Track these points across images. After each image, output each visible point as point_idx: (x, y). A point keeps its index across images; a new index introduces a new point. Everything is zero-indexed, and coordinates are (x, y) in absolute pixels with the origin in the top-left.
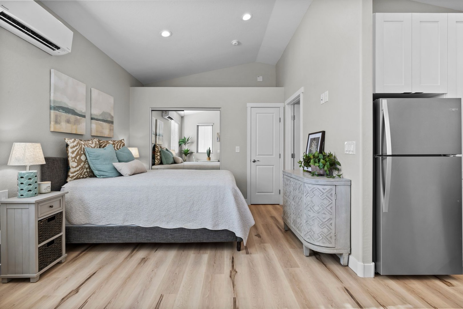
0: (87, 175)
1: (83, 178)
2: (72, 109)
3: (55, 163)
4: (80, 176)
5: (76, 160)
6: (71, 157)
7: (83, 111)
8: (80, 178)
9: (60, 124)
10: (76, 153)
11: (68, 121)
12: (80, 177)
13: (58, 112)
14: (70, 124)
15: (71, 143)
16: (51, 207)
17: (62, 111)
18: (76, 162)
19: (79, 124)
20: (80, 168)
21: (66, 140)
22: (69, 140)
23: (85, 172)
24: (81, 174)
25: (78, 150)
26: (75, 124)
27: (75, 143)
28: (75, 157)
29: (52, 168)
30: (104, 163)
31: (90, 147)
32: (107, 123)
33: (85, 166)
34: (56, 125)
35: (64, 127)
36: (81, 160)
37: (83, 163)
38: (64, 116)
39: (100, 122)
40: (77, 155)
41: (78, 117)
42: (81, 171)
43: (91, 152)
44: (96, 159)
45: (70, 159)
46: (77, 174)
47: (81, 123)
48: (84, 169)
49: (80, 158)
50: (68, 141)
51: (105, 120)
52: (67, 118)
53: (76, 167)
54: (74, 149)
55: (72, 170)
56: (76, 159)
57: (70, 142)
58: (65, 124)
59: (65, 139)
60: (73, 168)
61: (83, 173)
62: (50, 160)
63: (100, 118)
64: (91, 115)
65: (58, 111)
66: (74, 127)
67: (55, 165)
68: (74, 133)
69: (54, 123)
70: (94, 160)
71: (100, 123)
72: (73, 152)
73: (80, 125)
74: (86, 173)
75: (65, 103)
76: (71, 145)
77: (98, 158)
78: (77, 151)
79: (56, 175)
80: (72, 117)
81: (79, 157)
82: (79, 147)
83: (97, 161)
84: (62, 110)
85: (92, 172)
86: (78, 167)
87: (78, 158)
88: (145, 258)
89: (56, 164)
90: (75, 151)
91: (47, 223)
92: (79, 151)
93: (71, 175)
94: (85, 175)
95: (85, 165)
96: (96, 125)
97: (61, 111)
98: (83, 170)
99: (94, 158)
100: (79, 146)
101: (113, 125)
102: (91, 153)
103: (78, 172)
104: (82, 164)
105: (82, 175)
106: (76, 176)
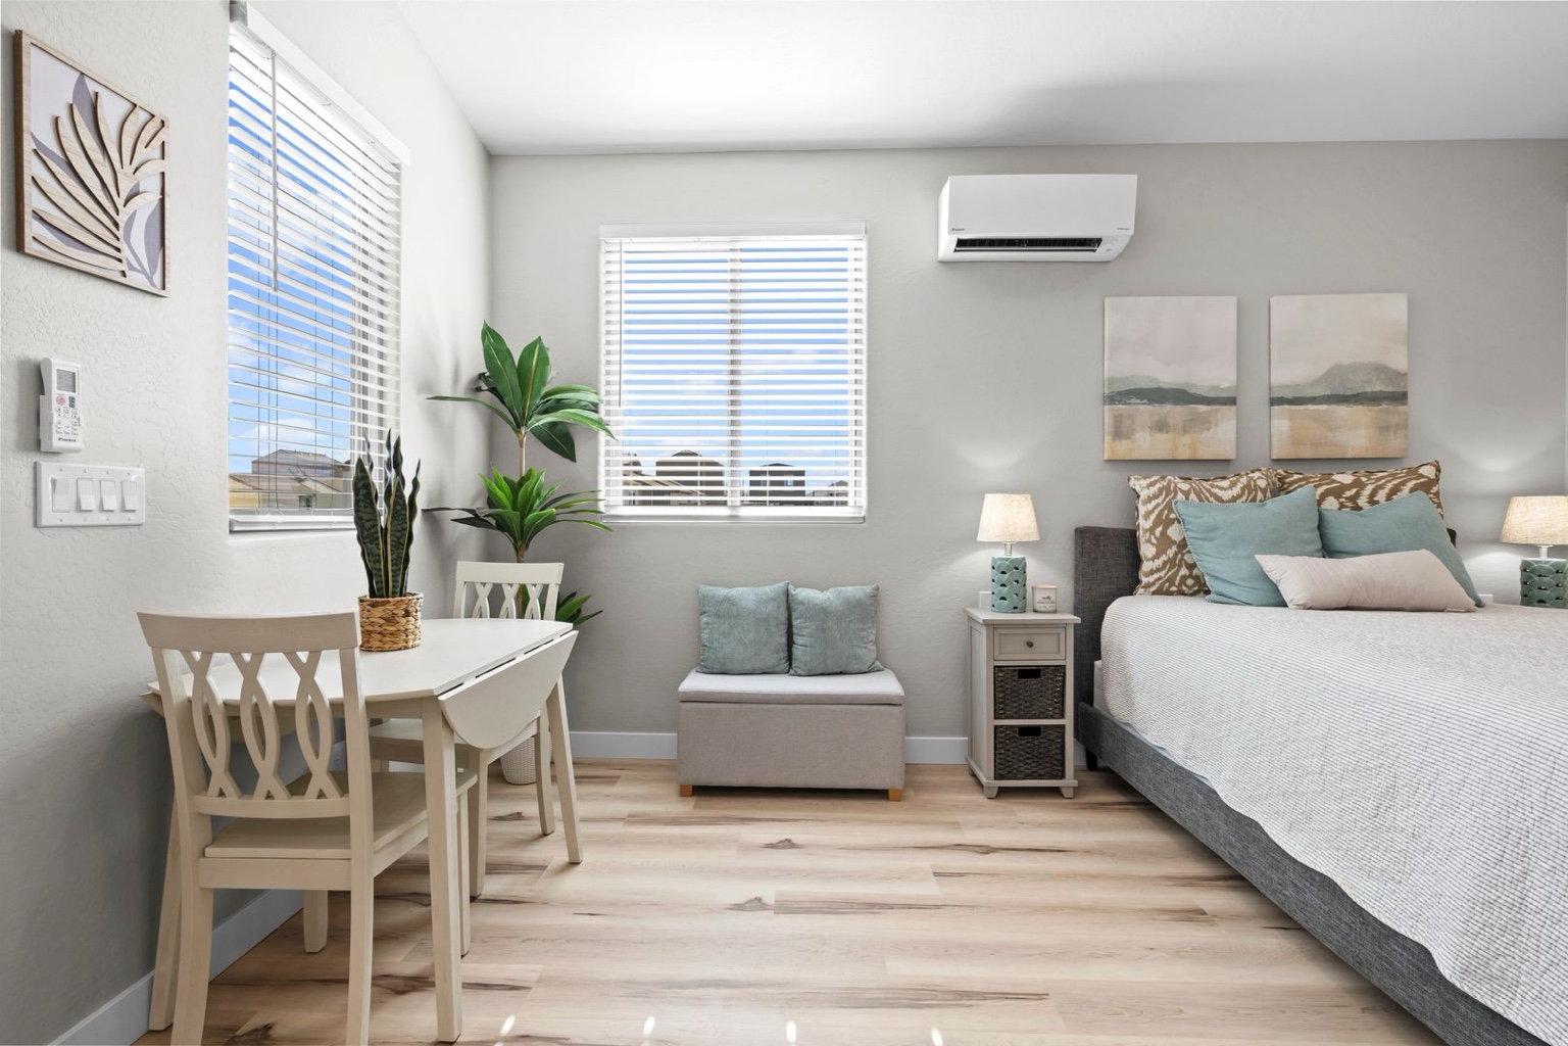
0: (1194, 585)
1: (1181, 593)
2: (1174, 387)
3: (1101, 544)
4: (1170, 587)
5: (1153, 537)
6: (1143, 529)
7: (1225, 385)
8: (1169, 593)
9: (1129, 438)
10: (1153, 517)
11: (1161, 427)
12: (1168, 589)
13: (1123, 406)
14: (1167, 432)
15: (1142, 488)
16: (1030, 645)
17: (1139, 401)
18: (1153, 544)
19: (1208, 429)
20: (1165, 564)
21: (1133, 482)
22: (1138, 479)
23: (1184, 578)
24: (1171, 581)
25: (1159, 509)
26: (1185, 431)
27: (1154, 490)
28: (1152, 530)
29: (1093, 555)
30: (1233, 553)
31: (1212, 499)
32: (1362, 404)
33: (1182, 559)
34: (1117, 443)
35: (1146, 444)
36: (1169, 538)
37: (1174, 548)
38: (1145, 411)
39: (1311, 407)
40: (1156, 524)
41: (1203, 408)
42: (1169, 570)
43: (1191, 517)
44: (1205, 539)
45: (1140, 533)
46: (1158, 579)
47: (1216, 425)
48: (1180, 566)
49: (1164, 533)
50: (1136, 482)
51: (1348, 396)
52: (1156, 418)
53: (1153, 559)
54: (1150, 506)
55: (1146, 566)
56: (1154, 534)
57: (1140, 485)
58: (1147, 434)
59: (1129, 479)
60: (1148, 560)
61: (1178, 578)
62: (1088, 535)
63: (1319, 392)
64: (1270, 388)
65: (1125, 404)
66: (1186, 440)
67: (1102, 548)
68: (1186, 456)
69: (1111, 437)
70: (1201, 542)
71: (1314, 411)
72: (1147, 515)
73: (1212, 430)
74: (1190, 582)
75: (1148, 377)
76: (1144, 494)
77: (1212, 535)
78: (1156, 512)
79: (1105, 574)
80: (1174, 412)
81: (1160, 528)
82: (1165, 499)
83: (1206, 544)
84: (1137, 398)
85: (1198, 580)
86: (1158, 558)
87: (1158, 533)
88: (1205, 914)
89: (1104, 546)
90: (1152, 511)
91: (1016, 678)
92: (1162, 511)
93: (1144, 580)
94: (1186, 586)
95: (1182, 556)
96: (1290, 419)
97: (1134, 401)
98: (1178, 571)
99: (1200, 536)
100: (1166, 496)
101: (1401, 408)
102: (1190, 519)
103: (1162, 574)
104: (1171, 552)
105: (1174, 584)
106: (1157, 585)
